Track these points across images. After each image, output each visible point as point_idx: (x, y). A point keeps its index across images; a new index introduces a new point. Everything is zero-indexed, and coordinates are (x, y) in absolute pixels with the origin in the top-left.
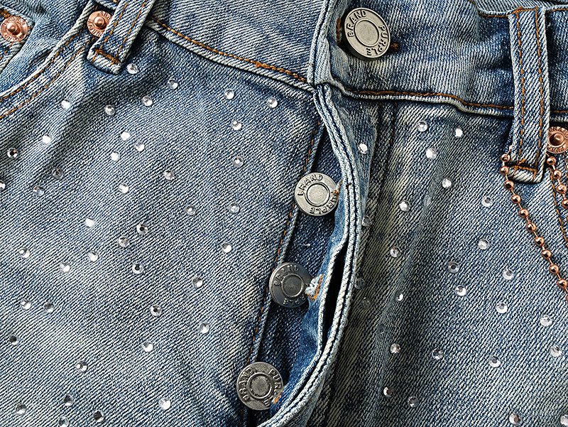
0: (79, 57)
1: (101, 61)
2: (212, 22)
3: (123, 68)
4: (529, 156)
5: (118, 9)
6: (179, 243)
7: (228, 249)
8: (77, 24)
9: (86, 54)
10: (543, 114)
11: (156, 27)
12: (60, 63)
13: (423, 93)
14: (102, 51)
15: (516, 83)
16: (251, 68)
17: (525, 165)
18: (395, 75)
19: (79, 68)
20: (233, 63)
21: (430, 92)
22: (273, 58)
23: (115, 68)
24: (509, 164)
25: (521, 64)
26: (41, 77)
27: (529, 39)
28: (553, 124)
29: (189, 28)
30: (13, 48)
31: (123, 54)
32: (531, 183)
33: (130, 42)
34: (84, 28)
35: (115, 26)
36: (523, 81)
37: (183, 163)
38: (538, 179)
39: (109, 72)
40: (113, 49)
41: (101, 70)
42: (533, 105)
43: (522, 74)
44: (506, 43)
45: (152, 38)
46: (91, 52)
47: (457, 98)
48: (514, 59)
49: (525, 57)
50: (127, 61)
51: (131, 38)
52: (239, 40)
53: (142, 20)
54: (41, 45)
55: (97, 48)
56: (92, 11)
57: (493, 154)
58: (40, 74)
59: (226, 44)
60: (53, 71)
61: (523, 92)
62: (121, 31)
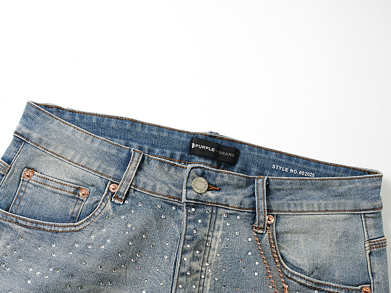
0: (109, 201)
1: (117, 201)
2: (152, 184)
3: (124, 202)
4: (261, 225)
5: (120, 183)
6: (151, 257)
7: (166, 257)
8: (107, 190)
9: (111, 199)
10: (265, 213)
11: (133, 187)
12: (104, 204)
13: (225, 205)
14: (117, 198)
15: (256, 203)
16: (166, 198)
17: (261, 228)
18: (217, 199)
19: (110, 205)
20: (160, 196)
21: (228, 205)
22: (173, 195)
23: (122, 203)
24: (256, 228)
25: (258, 197)
26: (99, 210)
27: (260, 188)
28: (268, 215)
29: (145, 186)
30: (85, 200)
31: (123, 198)
32: (262, 234)
33: (125, 194)
34: (109, 191)
35: (120, 189)
36: (258, 202)
37: (149, 232)
38: (264, 232)
39: (120, 204)
40: (120, 197)
41: (117, 204)
42: (262, 210)
43: (258, 200)
44: (254, 188)
45: (132, 191)
46: (113, 199)
47: (236, 208)
48: (256, 194)
49: (259, 194)
50: (125, 200)
51: (126, 193)
52: (161, 189)
53: (128, 187)
54: (95, 198)
55: (115, 197)
56: (111, 184)
57: (251, 224)
59: (157, 191)
60: (102, 207)
61: (258, 206)
62: (122, 191)
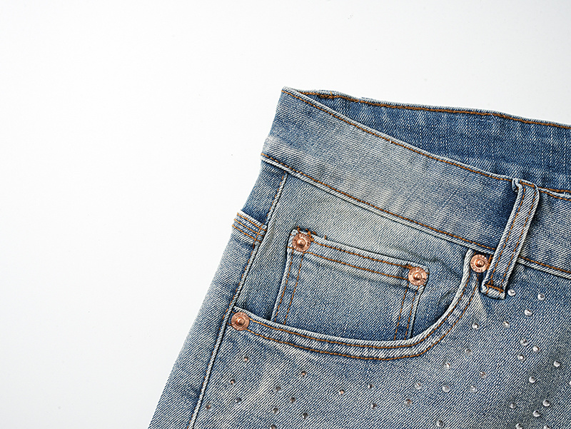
0: (477, 291)
1: (492, 292)
3: (507, 293)
5: (496, 254)
8: (466, 268)
9: (480, 289)
11: (522, 262)
12: (466, 299)
14: (490, 284)
19: (479, 301)
23: (503, 295)
26: (455, 312)
29: (549, 259)
31: (505, 285)
33: (508, 276)
34: (471, 270)
35: (496, 266)
39: (499, 299)
40: (498, 283)
41: (493, 298)
45: (521, 268)
46: (483, 287)
50: (508, 288)
51: (509, 273)
53: (515, 261)
55: (486, 283)
56: (473, 256)
58: (454, 309)
60: (462, 306)
62: (501, 269)
